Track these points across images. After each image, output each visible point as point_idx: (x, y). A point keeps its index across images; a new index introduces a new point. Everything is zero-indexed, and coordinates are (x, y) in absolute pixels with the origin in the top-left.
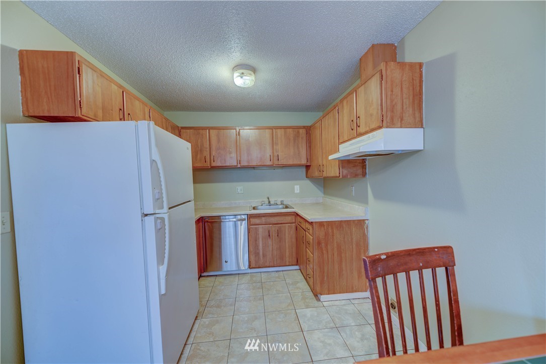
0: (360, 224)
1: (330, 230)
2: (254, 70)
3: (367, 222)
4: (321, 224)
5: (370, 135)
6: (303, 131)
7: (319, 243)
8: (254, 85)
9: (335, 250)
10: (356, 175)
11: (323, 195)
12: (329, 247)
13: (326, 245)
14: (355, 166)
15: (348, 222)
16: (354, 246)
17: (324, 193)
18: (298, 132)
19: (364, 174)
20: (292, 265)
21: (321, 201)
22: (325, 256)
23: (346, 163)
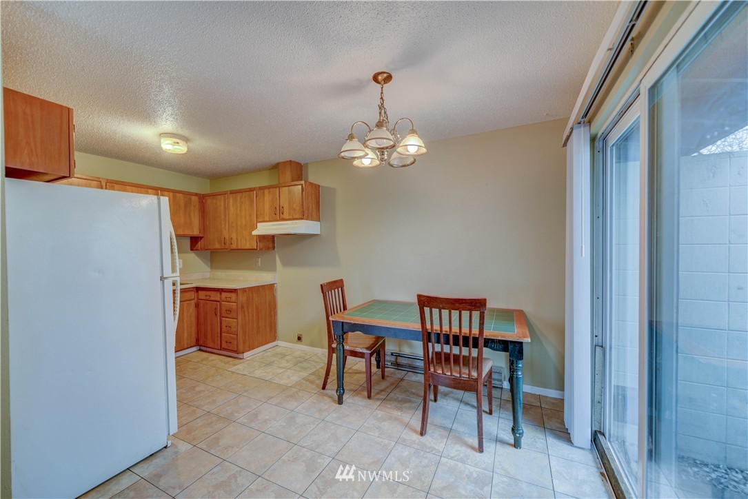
0: (271, 287)
1: (251, 295)
2: (186, 140)
3: (275, 285)
4: (244, 290)
5: (294, 221)
6: (194, 199)
7: (242, 307)
8: (186, 153)
9: (254, 311)
10: (269, 249)
11: (209, 270)
12: (250, 311)
13: (248, 308)
14: (268, 241)
15: (263, 287)
16: (267, 306)
17: (211, 268)
18: (190, 199)
19: (274, 248)
20: (191, 347)
21: (208, 276)
22: (247, 317)
23: (262, 238)
